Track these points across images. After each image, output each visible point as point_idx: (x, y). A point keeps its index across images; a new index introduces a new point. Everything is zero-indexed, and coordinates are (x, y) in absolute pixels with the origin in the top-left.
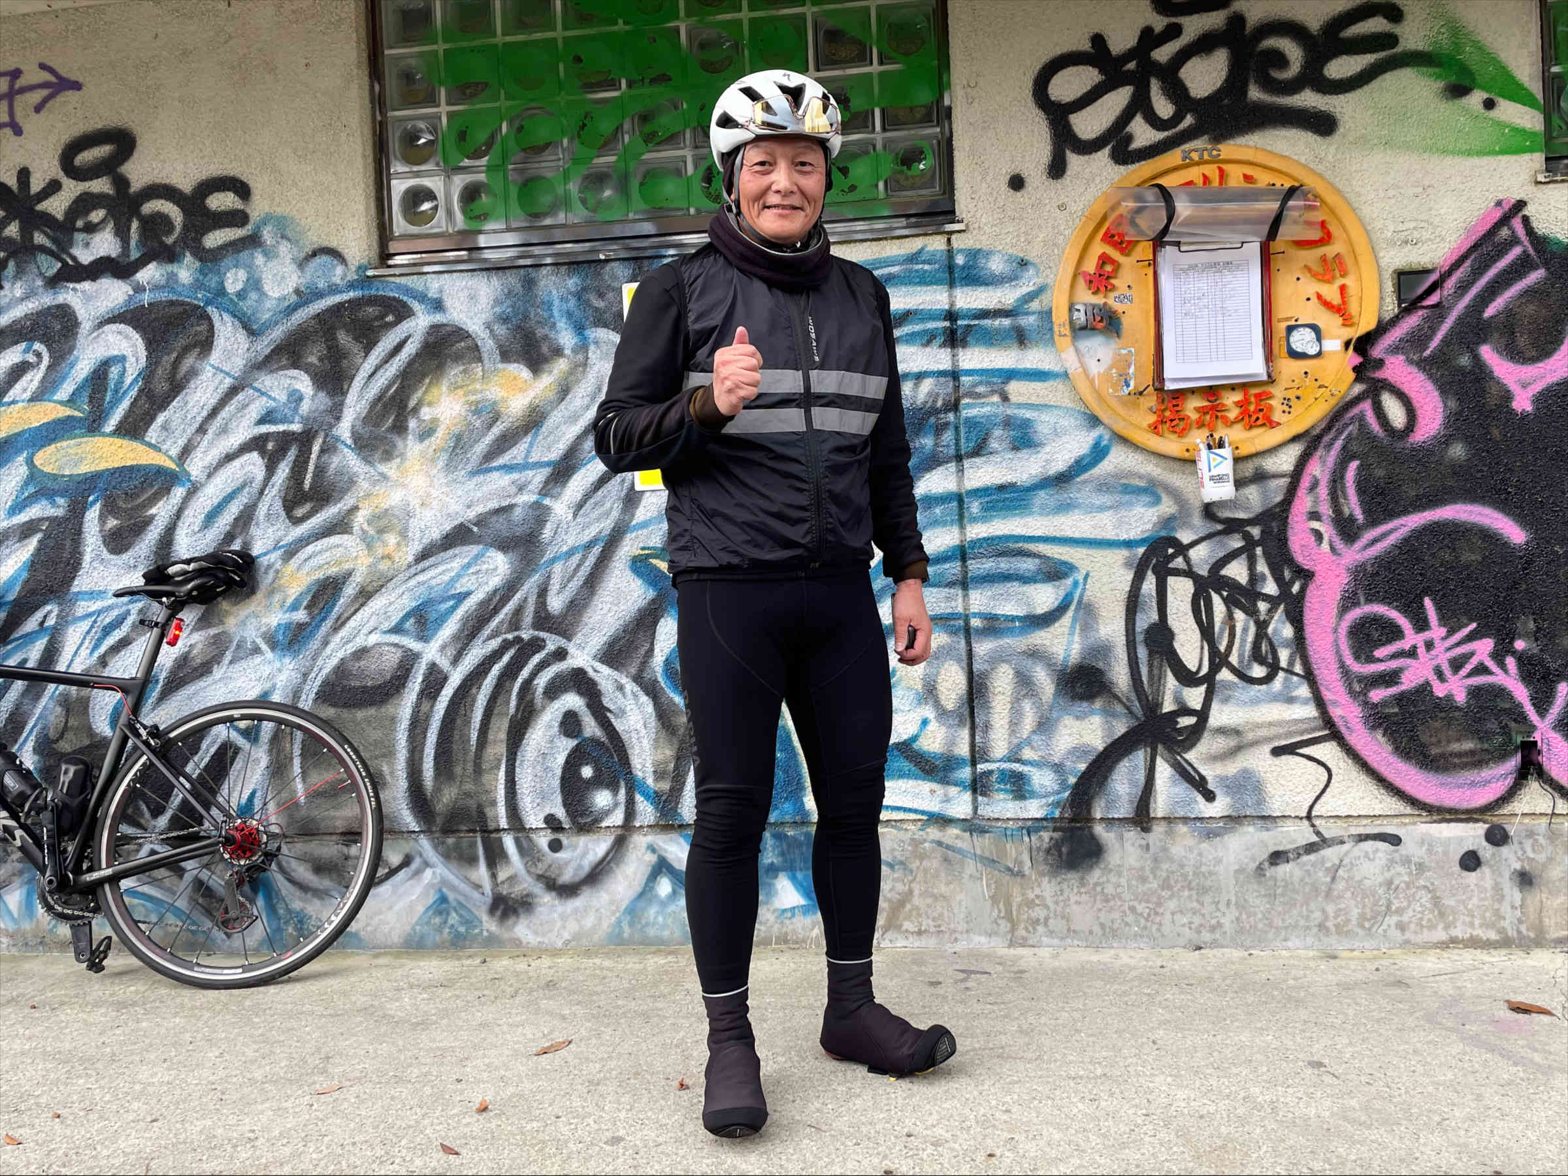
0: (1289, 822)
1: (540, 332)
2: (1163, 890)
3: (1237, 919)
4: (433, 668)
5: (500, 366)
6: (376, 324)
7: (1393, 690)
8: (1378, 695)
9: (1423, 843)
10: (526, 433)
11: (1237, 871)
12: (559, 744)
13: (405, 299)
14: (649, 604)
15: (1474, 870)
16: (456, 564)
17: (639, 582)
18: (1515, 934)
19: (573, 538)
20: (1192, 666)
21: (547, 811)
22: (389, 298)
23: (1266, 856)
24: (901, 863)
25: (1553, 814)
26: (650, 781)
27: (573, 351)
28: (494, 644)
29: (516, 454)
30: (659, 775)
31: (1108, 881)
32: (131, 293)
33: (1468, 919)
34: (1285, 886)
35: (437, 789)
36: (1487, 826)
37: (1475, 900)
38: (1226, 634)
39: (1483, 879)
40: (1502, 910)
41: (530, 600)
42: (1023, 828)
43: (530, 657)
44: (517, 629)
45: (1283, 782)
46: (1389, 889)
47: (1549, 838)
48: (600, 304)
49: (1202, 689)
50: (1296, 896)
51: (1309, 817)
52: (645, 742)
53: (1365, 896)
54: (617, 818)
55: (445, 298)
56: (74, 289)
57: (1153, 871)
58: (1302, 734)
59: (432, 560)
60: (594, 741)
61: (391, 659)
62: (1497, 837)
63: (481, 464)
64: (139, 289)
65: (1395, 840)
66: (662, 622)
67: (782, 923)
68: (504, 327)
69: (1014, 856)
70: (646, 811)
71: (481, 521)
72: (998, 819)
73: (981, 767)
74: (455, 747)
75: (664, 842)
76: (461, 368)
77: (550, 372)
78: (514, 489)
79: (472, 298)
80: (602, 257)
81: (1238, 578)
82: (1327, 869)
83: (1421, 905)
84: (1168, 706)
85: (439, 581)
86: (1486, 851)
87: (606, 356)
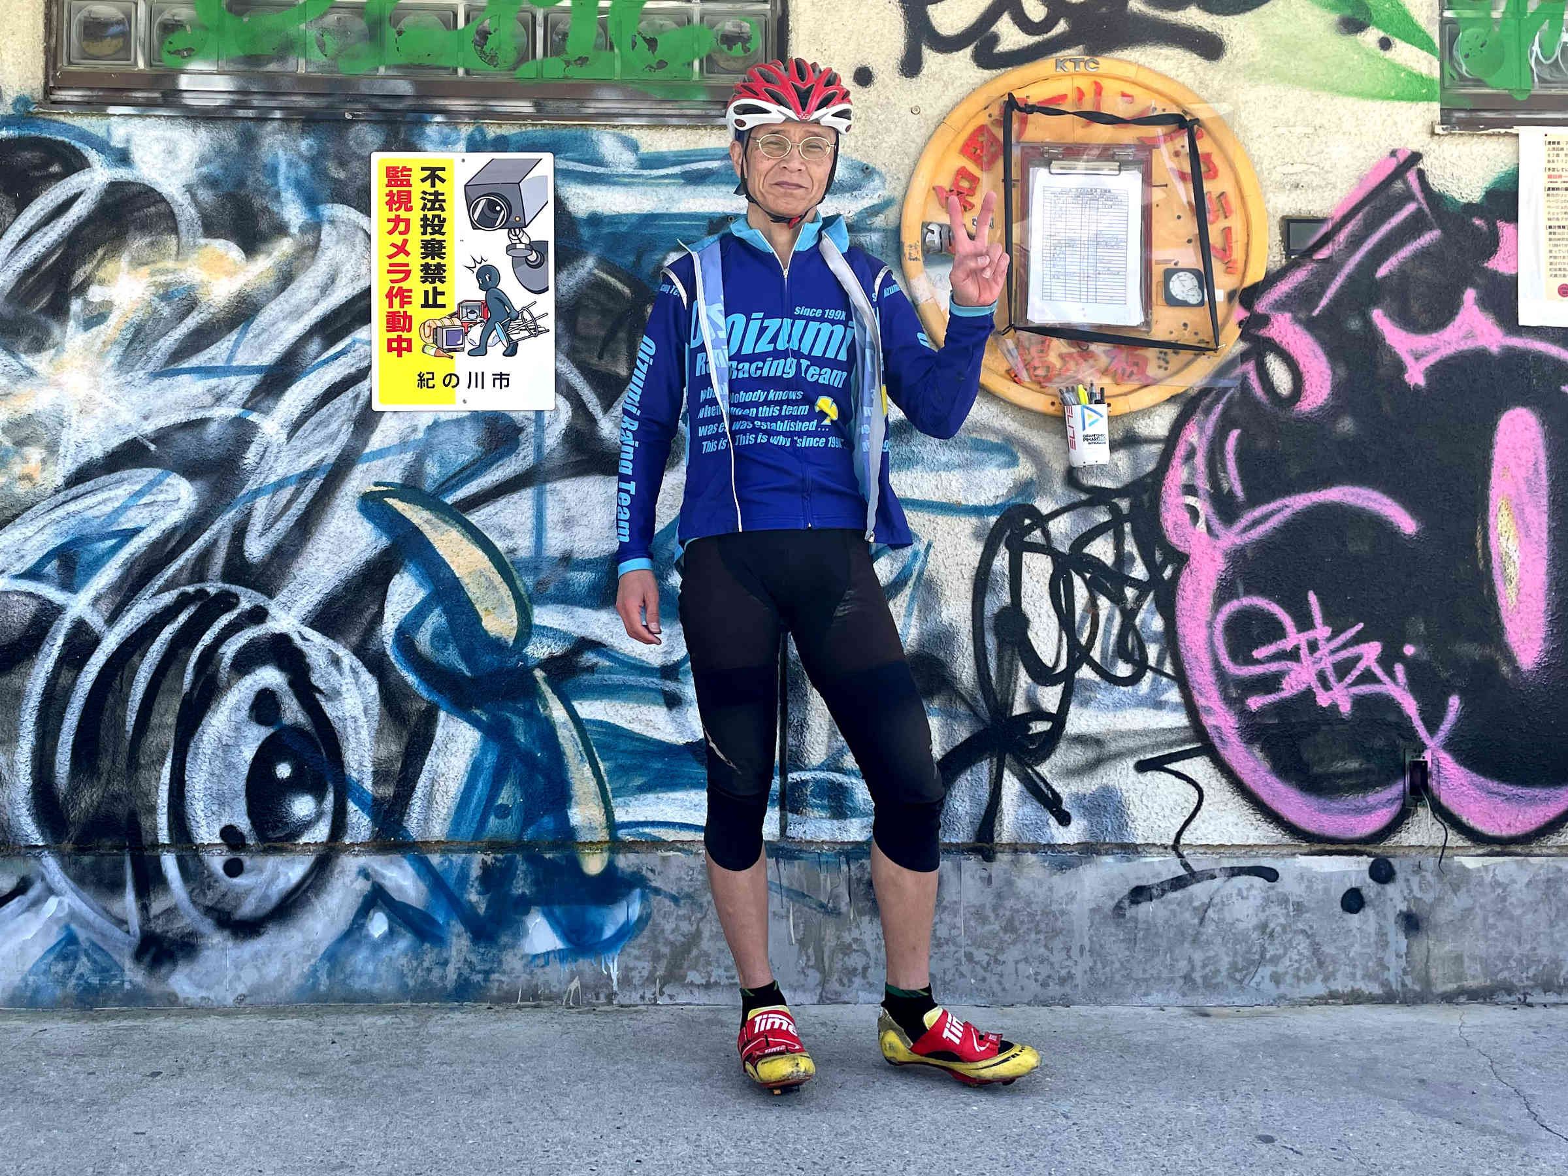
0: (1154, 850)
1: (258, 202)
2: (1005, 933)
3: (1091, 969)
4: (80, 626)
5: (203, 241)
6: (37, 174)
7: (1272, 698)
8: (1255, 703)
9: (1302, 878)
10: (231, 329)
11: (1093, 911)
12: (248, 733)
13: (78, 145)
14: (380, 554)
15: (1355, 911)
16: (121, 493)
17: (370, 526)
18: (1399, 989)
19: (287, 464)
20: (1048, 658)
21: (226, 821)
22: (56, 142)
23: (1126, 892)
24: (689, 896)
25: (1444, 847)
26: (368, 785)
27: (303, 230)
28: (168, 598)
29: (216, 353)
30: (380, 776)
31: (941, 921)
33: (1348, 969)
34: (1147, 930)
35: (74, 788)
36: (1372, 859)
37: (1357, 948)
38: (1088, 624)
39: (1365, 922)
40: (1386, 958)
41: (220, 542)
42: (839, 854)
43: (216, 618)
44: (202, 579)
45: (1150, 805)
46: (1263, 933)
47: (1437, 875)
48: (342, 175)
49: (1059, 689)
50: (1157, 941)
51: (1176, 846)
52: (365, 734)
53: (1237, 941)
54: (321, 833)
55: (133, 149)
57: (995, 909)
58: (1171, 744)
59: (89, 485)
60: (296, 729)
61: (22, 613)
62: (1382, 873)
63: (167, 363)
65: (1271, 875)
66: (396, 579)
67: (531, 973)
68: (210, 193)
69: (829, 888)
70: (360, 823)
71: (162, 436)
72: (810, 842)
73: (794, 776)
74: (102, 733)
75: (382, 865)
76: (148, 240)
77: (270, 254)
78: (209, 399)
79: (171, 152)
80: (350, 117)
81: (1103, 558)
82: (1195, 909)
83: (1300, 954)
84: (1019, 708)
85: (98, 514)
86: (1370, 889)
87: (343, 239)
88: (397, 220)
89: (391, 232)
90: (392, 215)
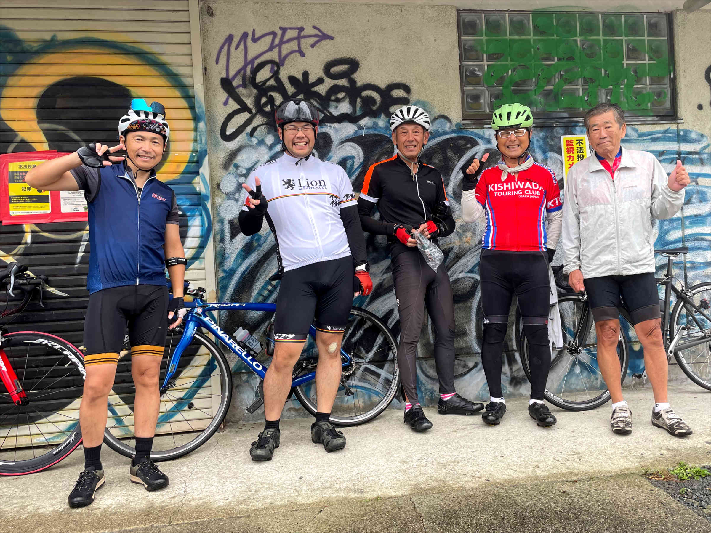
6: (463, 147)
26: (572, 329)
32: (357, 129)
55: (491, 138)
56: (330, 126)
61: (469, 283)
64: (360, 128)
70: (571, 341)
80: (555, 125)
87: (554, 163)
88: (570, 157)
89: (568, 160)
90: (569, 155)
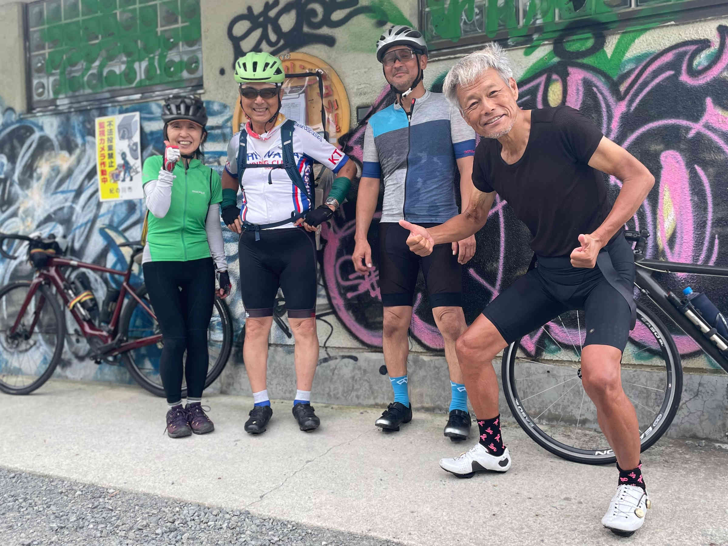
1: (72, 138)
5: (60, 152)
7: (355, 293)
8: (350, 295)
9: (366, 361)
10: (68, 178)
13: (32, 126)
14: (105, 247)
16: (48, 230)
17: (102, 238)
19: (82, 220)
22: (27, 126)
25: (418, 352)
27: (82, 145)
29: (64, 187)
33: (382, 396)
37: (385, 388)
46: (353, 380)
48: (89, 126)
51: (325, 347)
53: (344, 383)
55: (44, 125)
58: (323, 311)
59: (41, 228)
63: (55, 190)
65: (356, 359)
66: (109, 255)
68: (61, 137)
71: (55, 213)
76: (48, 153)
77: (75, 154)
78: (64, 201)
79: (52, 125)
80: (89, 108)
82: (331, 370)
83: (365, 388)
87: (90, 146)
88: (102, 140)
89: (100, 144)
